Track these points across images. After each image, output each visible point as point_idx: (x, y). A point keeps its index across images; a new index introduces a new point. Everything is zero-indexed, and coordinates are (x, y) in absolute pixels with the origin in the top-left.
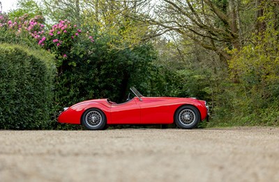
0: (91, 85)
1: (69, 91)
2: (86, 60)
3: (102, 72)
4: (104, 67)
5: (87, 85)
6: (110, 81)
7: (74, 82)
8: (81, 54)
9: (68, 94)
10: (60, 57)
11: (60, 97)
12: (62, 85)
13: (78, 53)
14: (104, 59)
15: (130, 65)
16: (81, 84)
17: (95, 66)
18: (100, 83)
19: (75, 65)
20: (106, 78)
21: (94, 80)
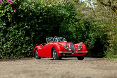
0: (33, 29)
1: (18, 33)
2: (29, 13)
3: (40, 21)
4: (41, 18)
5: (30, 29)
6: (45, 27)
7: (22, 27)
8: (26, 9)
9: (18, 34)
10: (12, 11)
11: (13, 36)
12: (14, 28)
13: (24, 9)
14: (41, 13)
15: (59, 17)
16: (26, 28)
17: (35, 17)
18: (38, 27)
19: (22, 16)
20: (43, 25)
21: (35, 26)
